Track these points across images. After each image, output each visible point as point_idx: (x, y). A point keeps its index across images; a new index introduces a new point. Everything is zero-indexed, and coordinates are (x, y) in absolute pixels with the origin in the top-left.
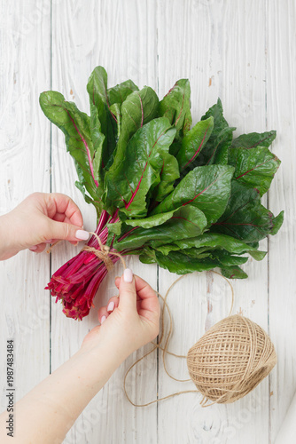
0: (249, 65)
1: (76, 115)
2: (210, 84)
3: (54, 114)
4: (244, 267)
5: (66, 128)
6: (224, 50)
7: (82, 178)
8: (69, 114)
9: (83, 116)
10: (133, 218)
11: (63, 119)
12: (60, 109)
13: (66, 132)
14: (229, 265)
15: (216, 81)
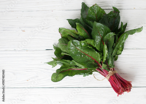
1: (62, 70)
2: (24, 31)
3: (59, 78)
7: (83, 74)
9: (61, 68)
11: (62, 75)
12: (58, 75)
13: (66, 75)
14: (123, 29)
15: (23, 29)
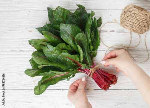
0: (24, 17)
2: (31, 31)
3: (42, 90)
4: (97, 19)
5: (47, 85)
6: (18, 26)
7: (65, 78)
8: (42, 84)
9: (43, 78)
10: (80, 59)
11: (44, 86)
12: (41, 87)
13: (49, 85)
14: (97, 24)
15: (30, 29)
